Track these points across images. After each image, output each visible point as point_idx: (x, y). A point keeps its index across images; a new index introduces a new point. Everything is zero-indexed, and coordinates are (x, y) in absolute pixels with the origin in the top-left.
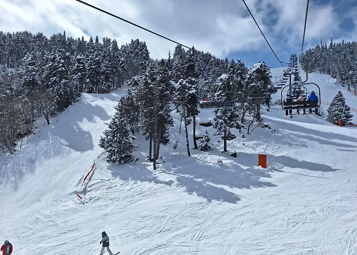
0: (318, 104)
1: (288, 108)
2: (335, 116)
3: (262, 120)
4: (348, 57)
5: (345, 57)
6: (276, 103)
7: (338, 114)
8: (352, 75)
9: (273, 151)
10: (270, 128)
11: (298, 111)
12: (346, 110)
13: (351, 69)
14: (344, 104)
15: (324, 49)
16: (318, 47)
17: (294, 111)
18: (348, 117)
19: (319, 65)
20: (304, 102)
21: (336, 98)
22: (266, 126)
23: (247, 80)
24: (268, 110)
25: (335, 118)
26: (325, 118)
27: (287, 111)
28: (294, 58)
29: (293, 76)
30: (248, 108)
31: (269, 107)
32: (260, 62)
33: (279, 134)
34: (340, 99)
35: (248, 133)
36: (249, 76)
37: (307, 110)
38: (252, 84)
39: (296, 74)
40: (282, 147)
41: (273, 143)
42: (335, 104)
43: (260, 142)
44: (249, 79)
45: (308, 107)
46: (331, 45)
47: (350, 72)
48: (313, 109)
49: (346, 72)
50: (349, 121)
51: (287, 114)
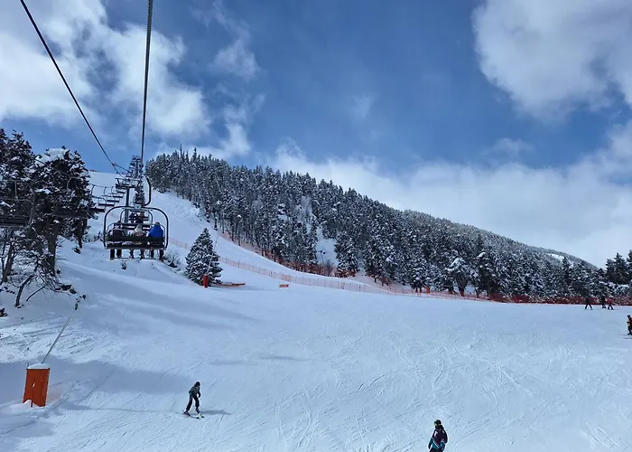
0: (165, 244)
1: (115, 246)
2: (198, 268)
3: (59, 272)
4: (217, 180)
5: (212, 179)
6: (96, 238)
7: (202, 266)
8: (220, 207)
9: (72, 350)
10: (73, 292)
11: (132, 253)
12: (214, 259)
13: (219, 197)
14: (210, 249)
15: (184, 160)
16: (175, 154)
17: (125, 252)
18: (216, 270)
19: (176, 183)
20: (143, 238)
21: (201, 238)
22: (65, 288)
23: (27, 179)
24: (78, 251)
25: (197, 272)
26: (182, 272)
27: (112, 252)
28: (137, 162)
29: (133, 192)
30: (25, 244)
31: (80, 244)
32: (64, 148)
33: (95, 306)
34: (204, 241)
35: (17, 304)
36: (33, 171)
37: (147, 252)
38: (41, 190)
39: (138, 189)
40: (96, 338)
41: (76, 327)
42: (198, 249)
43: (44, 326)
44: (33, 176)
45: (148, 247)
46: (195, 156)
47: (218, 202)
48: (156, 252)
49: (213, 202)
50: (216, 278)
51: (112, 256)
